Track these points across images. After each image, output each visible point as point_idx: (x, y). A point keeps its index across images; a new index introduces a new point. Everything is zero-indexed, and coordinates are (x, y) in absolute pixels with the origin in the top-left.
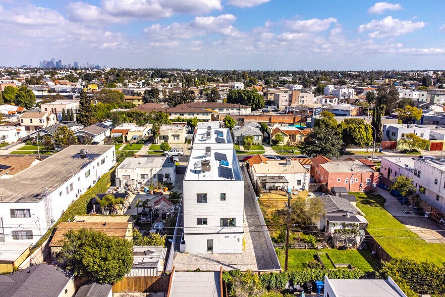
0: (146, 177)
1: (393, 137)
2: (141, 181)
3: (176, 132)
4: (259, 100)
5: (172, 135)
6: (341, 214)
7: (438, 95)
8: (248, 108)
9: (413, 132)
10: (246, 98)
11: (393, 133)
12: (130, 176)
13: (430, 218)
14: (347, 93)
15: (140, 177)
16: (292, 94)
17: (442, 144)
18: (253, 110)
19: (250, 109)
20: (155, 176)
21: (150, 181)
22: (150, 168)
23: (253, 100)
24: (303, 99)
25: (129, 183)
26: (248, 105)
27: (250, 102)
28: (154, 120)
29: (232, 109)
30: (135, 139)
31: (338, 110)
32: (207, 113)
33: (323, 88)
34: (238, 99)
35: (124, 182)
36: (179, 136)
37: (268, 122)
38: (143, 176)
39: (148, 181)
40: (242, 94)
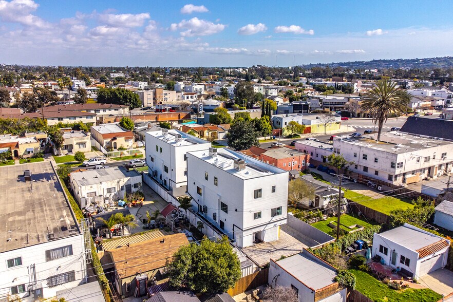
0: (113, 190)
1: (278, 126)
2: (108, 196)
3: (82, 139)
4: (136, 100)
5: (77, 144)
6: (323, 190)
7: (270, 89)
8: (126, 107)
9: (292, 120)
10: (122, 97)
11: (277, 122)
12: (95, 192)
13: (358, 182)
14: (198, 89)
15: (105, 191)
16: (156, 92)
17: (310, 128)
18: (131, 109)
19: (128, 108)
20: (122, 188)
21: (117, 194)
22: (117, 180)
23: (130, 100)
24: (166, 97)
25: (96, 201)
26: (124, 105)
27: (127, 102)
28: (29, 128)
29: (109, 110)
30: (29, 152)
31: (209, 105)
32: (92, 116)
33: (173, 85)
34: (112, 98)
35: (90, 200)
36: (85, 144)
37: (155, 120)
38: (109, 190)
39: (115, 195)
40: (117, 93)
